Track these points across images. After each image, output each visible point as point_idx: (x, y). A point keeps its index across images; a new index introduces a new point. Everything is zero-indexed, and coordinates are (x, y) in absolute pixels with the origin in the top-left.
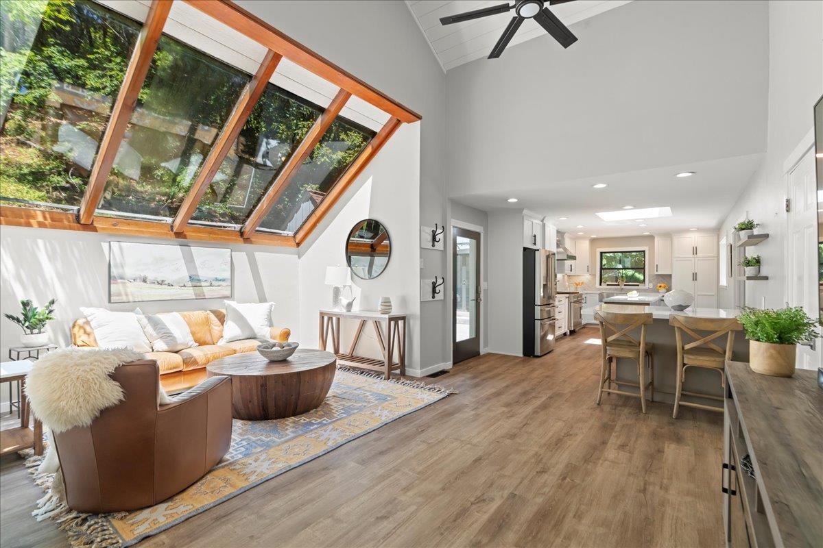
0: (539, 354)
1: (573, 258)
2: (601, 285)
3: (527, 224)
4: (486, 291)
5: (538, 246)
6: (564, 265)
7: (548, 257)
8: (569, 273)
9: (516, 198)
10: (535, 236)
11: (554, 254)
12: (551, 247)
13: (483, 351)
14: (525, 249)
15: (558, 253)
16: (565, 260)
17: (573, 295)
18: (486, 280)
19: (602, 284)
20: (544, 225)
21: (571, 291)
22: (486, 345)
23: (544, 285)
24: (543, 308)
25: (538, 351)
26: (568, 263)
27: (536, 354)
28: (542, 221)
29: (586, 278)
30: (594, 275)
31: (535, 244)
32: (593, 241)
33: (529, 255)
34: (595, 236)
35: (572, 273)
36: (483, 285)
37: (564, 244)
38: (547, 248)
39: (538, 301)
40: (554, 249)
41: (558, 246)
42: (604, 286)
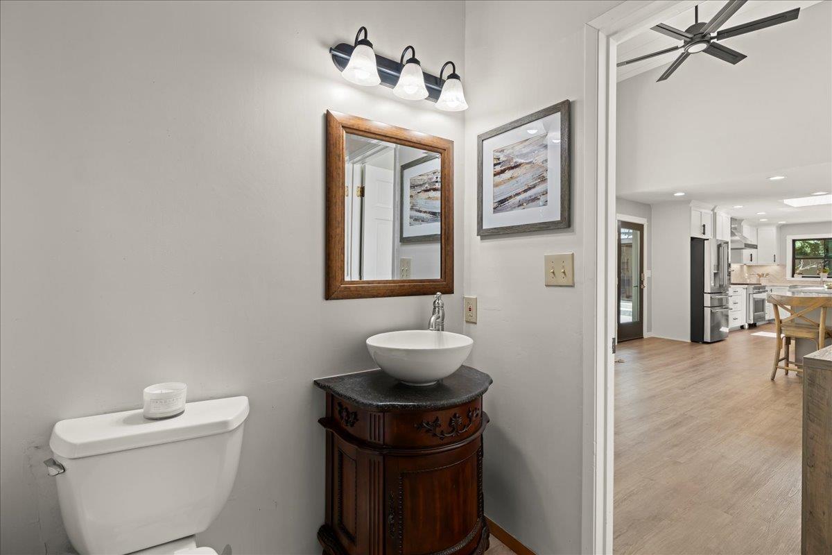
0: (709, 340)
1: (755, 247)
2: (793, 276)
3: (695, 214)
4: (649, 279)
5: (708, 235)
6: (741, 255)
7: (719, 246)
8: (750, 263)
9: (683, 192)
10: (704, 226)
11: (727, 243)
12: (724, 234)
13: (646, 335)
14: (692, 239)
15: (732, 242)
16: (742, 249)
17: (753, 286)
18: (649, 268)
19: (795, 275)
20: (715, 215)
21: (751, 282)
22: (649, 330)
23: (715, 274)
24: (713, 296)
25: (707, 337)
26: (746, 253)
27: (705, 340)
28: (713, 210)
29: (773, 269)
30: (784, 266)
31: (704, 233)
32: (781, 228)
33: (697, 245)
34: (784, 222)
35: (753, 263)
36: (646, 273)
37: (741, 231)
38: (719, 237)
39: (707, 289)
40: (727, 237)
41: (733, 234)
42: (798, 278)
